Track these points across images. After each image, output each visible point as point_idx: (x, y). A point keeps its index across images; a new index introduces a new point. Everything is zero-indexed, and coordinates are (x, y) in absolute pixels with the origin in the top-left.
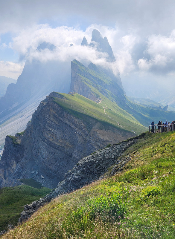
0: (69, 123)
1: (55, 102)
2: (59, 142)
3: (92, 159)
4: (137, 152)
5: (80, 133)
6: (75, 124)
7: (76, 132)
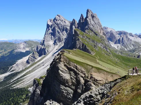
1: (64, 56)
3: (91, 94)
4: (122, 89)
6: (78, 70)
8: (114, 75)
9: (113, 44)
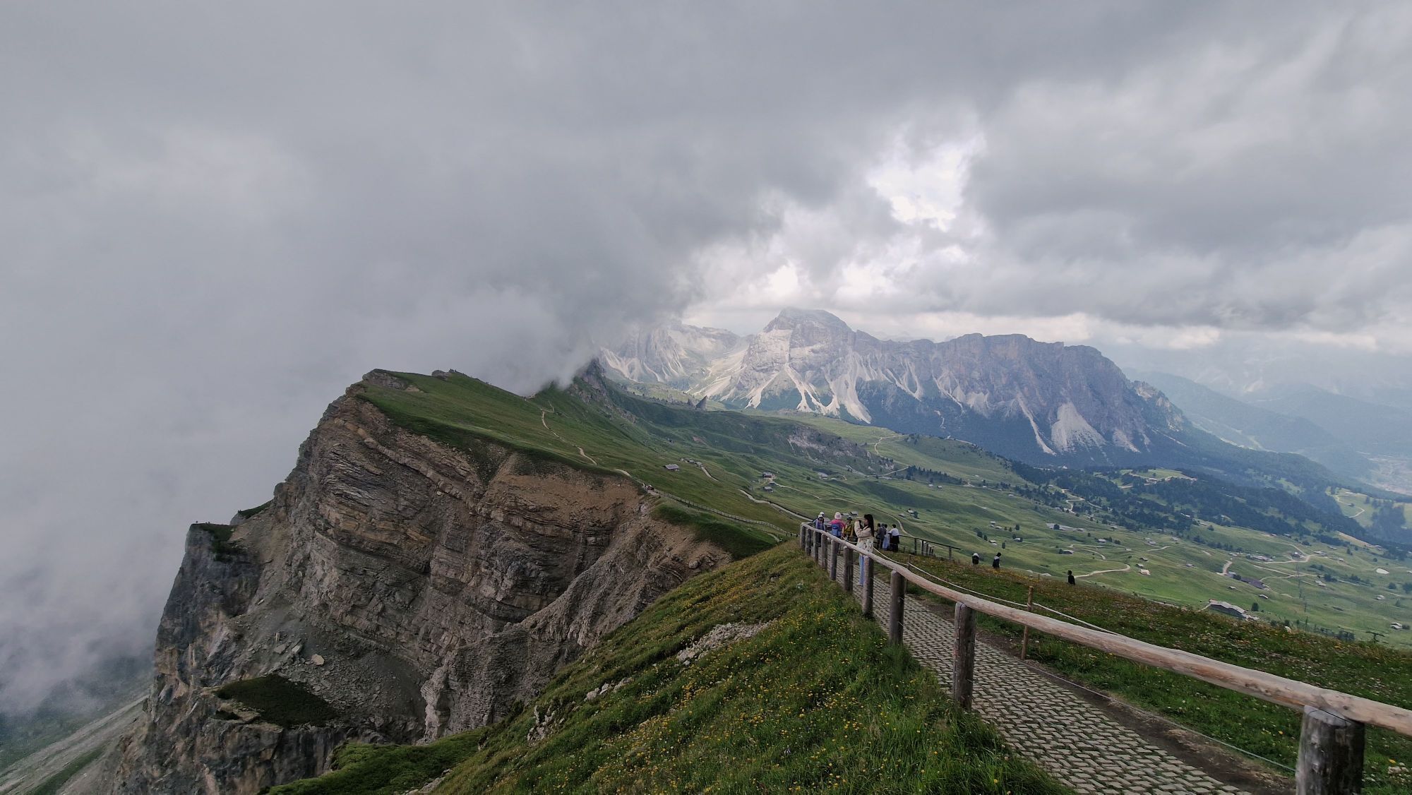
0: (415, 464)
2: (382, 530)
5: (454, 492)
6: (438, 465)
7: (443, 491)
8: (606, 479)
9: (613, 359)
